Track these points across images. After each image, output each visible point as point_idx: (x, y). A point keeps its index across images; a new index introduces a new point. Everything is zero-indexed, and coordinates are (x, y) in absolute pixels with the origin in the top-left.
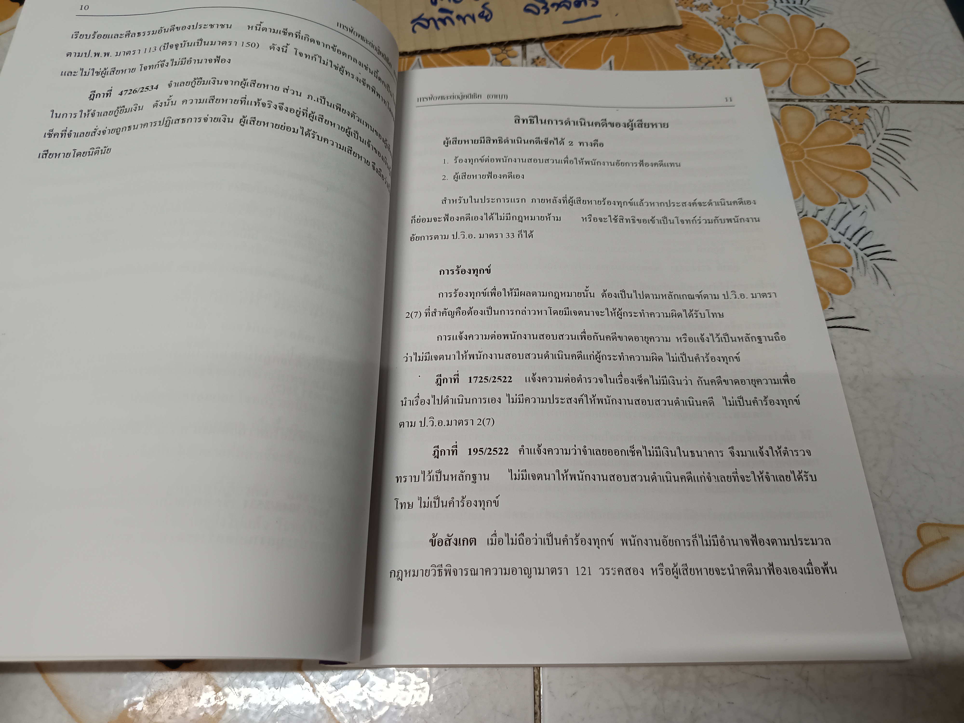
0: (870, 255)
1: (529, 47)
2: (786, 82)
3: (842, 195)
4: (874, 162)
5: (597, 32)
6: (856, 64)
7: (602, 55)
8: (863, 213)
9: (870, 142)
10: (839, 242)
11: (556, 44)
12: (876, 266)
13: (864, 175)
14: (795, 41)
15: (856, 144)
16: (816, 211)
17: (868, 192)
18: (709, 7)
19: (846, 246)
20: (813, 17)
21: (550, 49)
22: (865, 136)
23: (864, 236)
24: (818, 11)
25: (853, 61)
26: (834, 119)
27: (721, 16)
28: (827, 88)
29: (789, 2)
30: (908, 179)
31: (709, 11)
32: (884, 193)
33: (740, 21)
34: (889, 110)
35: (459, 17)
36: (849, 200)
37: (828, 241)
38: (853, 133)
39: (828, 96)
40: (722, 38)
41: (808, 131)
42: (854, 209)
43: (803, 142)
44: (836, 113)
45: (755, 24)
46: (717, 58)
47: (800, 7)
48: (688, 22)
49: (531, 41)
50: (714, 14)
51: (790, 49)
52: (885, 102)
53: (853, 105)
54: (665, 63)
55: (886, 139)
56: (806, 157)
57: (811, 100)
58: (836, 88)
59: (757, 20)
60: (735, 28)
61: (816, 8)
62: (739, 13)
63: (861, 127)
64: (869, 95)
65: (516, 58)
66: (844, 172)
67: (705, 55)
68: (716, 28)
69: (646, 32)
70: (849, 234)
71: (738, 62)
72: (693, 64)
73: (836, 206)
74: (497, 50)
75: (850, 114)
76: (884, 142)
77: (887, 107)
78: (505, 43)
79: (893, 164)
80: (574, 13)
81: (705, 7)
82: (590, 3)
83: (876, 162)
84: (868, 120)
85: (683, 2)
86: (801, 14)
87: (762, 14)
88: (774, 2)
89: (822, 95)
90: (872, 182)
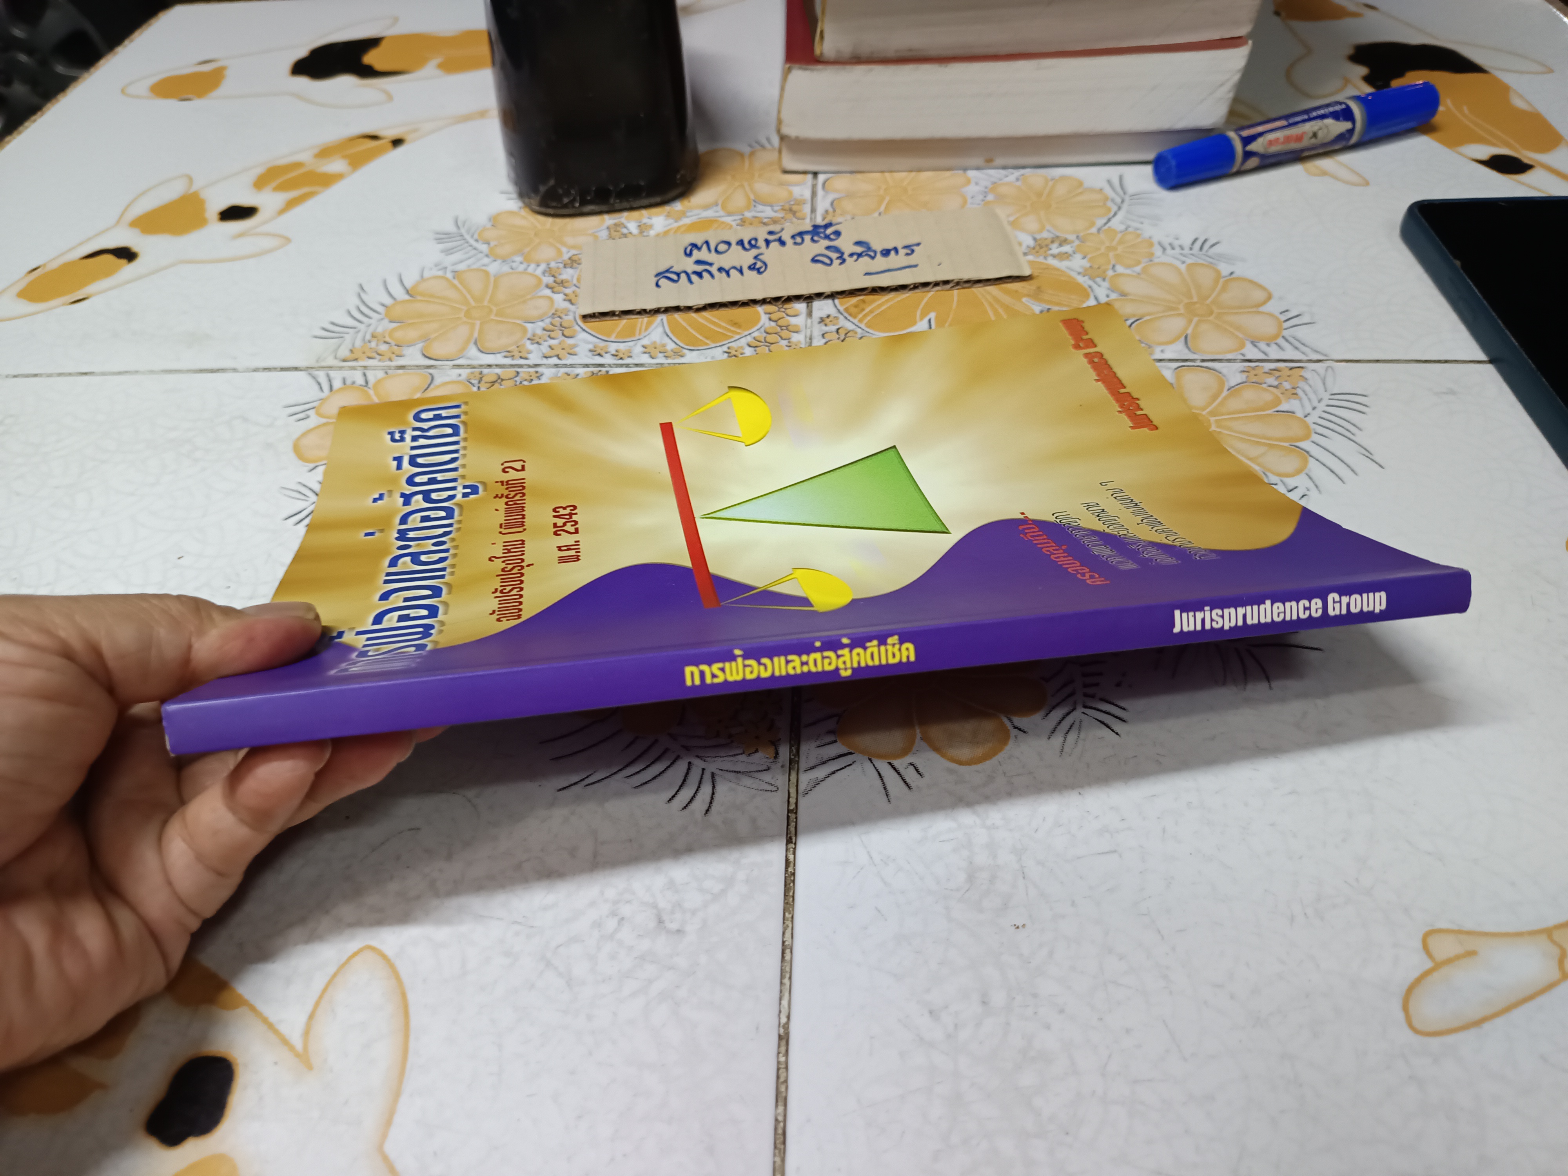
1: (817, 304)
2: (1183, 338)
3: (1269, 474)
4: (1316, 433)
5: (912, 284)
6: (1283, 318)
7: (918, 313)
8: (1303, 496)
9: (1309, 409)
11: (854, 300)
13: (1301, 449)
14: (1194, 293)
15: (1287, 412)
17: (1309, 470)
18: (1071, 255)
20: (1218, 265)
21: (845, 305)
22: (1301, 402)
24: (1227, 259)
25: (1278, 315)
26: (1253, 383)
27: (1088, 265)
28: (1242, 346)
29: (1183, 249)
30: (1368, 454)
31: (1071, 261)
32: (1332, 472)
33: (1115, 271)
34: (1334, 371)
35: (720, 270)
36: (1282, 481)
38: (1282, 398)
39: (1243, 355)
40: (1089, 290)
41: (1215, 397)
42: (1289, 491)
43: (1208, 410)
44: (1256, 375)
47: (1201, 254)
48: (1040, 272)
50: (1078, 263)
51: (1187, 301)
52: (1327, 361)
53: (1281, 365)
55: (1333, 406)
56: (1214, 428)
57: (1220, 361)
59: (1138, 269)
60: (1107, 279)
61: (1222, 255)
62: (1113, 262)
63: (1295, 391)
64: (1303, 353)
65: (796, 316)
66: (1271, 446)
68: (1081, 279)
69: (980, 285)
74: (771, 307)
75: (1277, 376)
76: (1329, 409)
77: (1332, 367)
78: (783, 299)
79: (1344, 436)
80: (880, 263)
81: (1065, 256)
82: (902, 252)
83: (1318, 434)
84: (1304, 383)
85: (1034, 251)
86: (1202, 262)
87: (1146, 262)
88: (1162, 249)
89: (1236, 353)
90: (1314, 458)
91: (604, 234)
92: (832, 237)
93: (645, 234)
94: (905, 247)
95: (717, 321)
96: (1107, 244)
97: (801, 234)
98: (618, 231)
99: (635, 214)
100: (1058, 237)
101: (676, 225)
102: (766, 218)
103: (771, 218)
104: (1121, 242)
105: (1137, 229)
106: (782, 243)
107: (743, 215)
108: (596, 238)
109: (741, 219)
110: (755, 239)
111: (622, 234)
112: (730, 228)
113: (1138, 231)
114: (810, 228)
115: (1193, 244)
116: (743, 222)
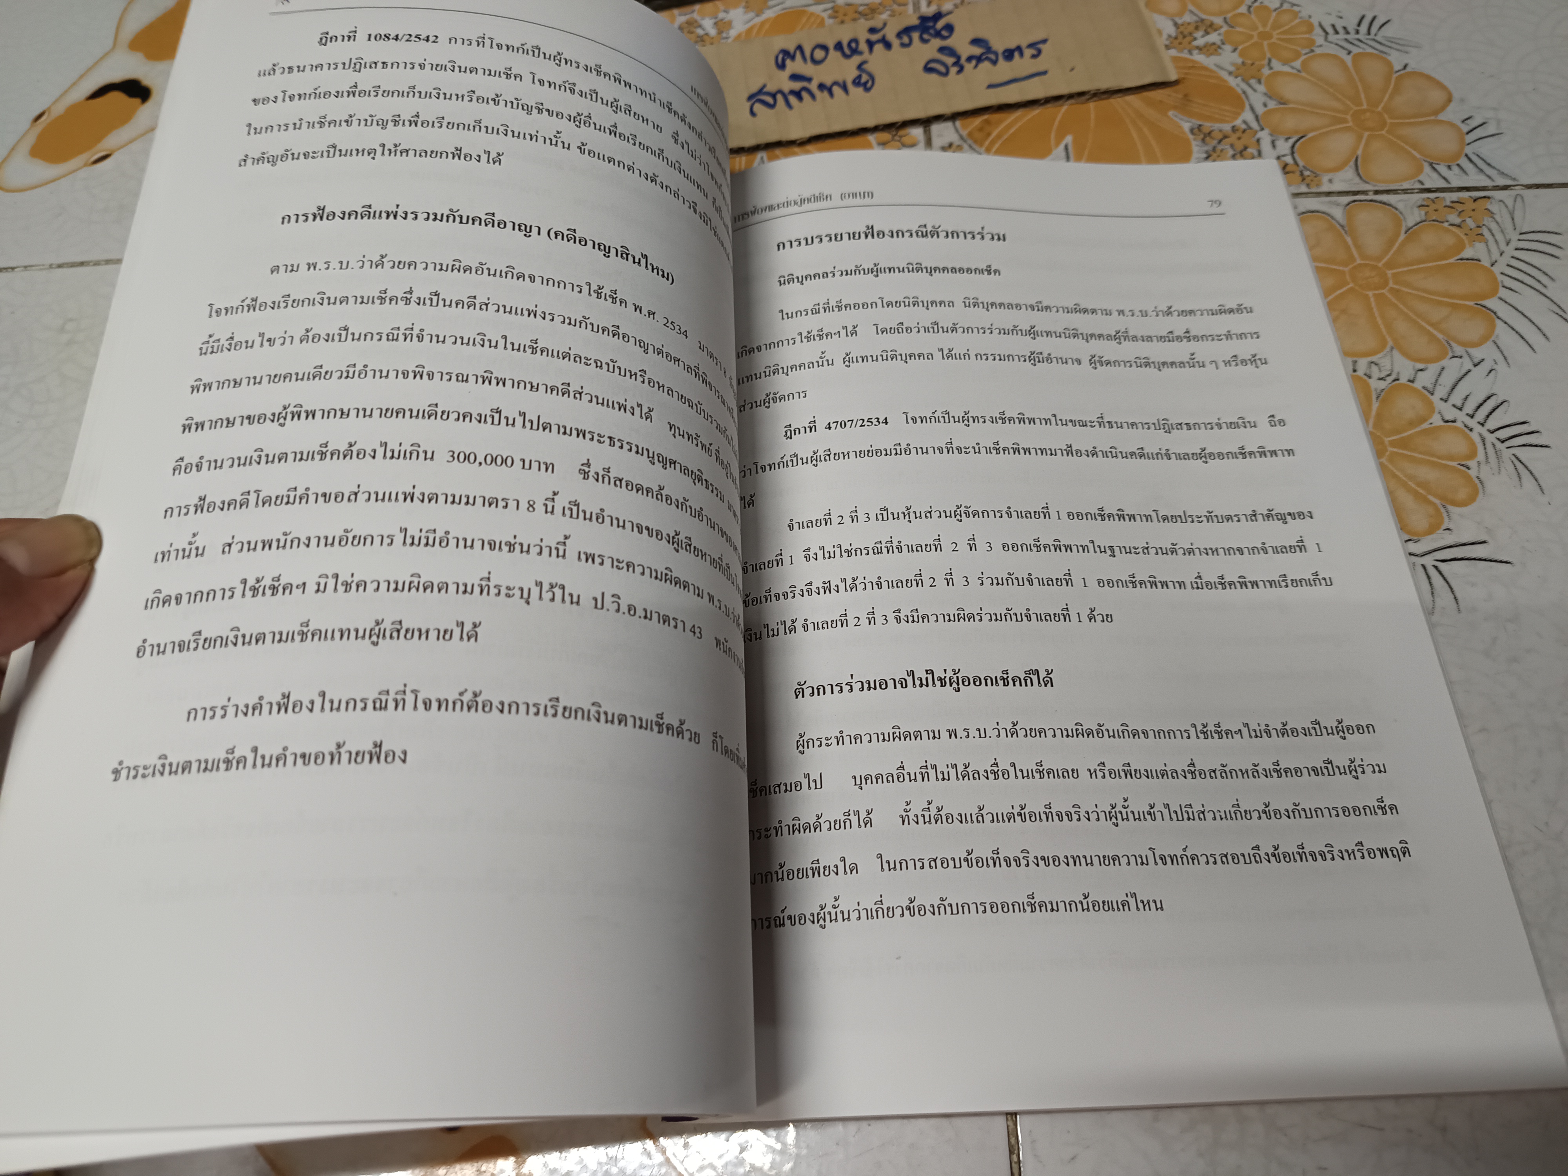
0: (1506, 440)
1: (935, 128)
2: (1352, 163)
3: (1453, 344)
4: (1503, 286)
5: (1042, 99)
6: (1465, 128)
7: (1053, 135)
8: (1490, 371)
9: (1495, 255)
10: (1454, 421)
11: (978, 121)
12: (1517, 458)
13: (1489, 309)
14: (1363, 96)
15: (1472, 259)
16: (1413, 373)
17: (1497, 337)
18: (1219, 47)
19: (1466, 426)
20: (1390, 55)
21: (969, 129)
22: (1487, 246)
23: (1494, 410)
24: (1399, 44)
25: (1459, 124)
26: (1433, 221)
27: (1240, 61)
28: (1420, 170)
29: (1348, 33)
30: (1559, 311)
31: (1220, 54)
32: (1523, 338)
33: (1271, 68)
34: (1523, 201)
35: (821, 87)
36: (1467, 352)
37: (1436, 421)
38: (1466, 242)
39: (1421, 183)
40: (1243, 96)
41: (1391, 242)
42: (1475, 365)
43: (1385, 260)
44: (1436, 210)
45: (1294, 71)
46: (1237, 130)
47: (1368, 39)
48: (1186, 74)
49: (939, 118)
50: (1228, 58)
51: (1355, 108)
52: (1516, 188)
53: (1464, 195)
54: (1153, 143)
55: (1522, 249)
56: (1391, 284)
57: (1394, 192)
58: (1434, 169)
59: (1297, 64)
60: (1263, 81)
61: (1394, 41)
62: (1268, 55)
63: (1479, 231)
64: (1489, 177)
65: (915, 147)
66: (1455, 306)
67: (1217, 126)
68: (1232, 82)
69: (1119, 95)
70: (1469, 408)
71: (1271, 135)
72: (1199, 143)
73: (1445, 362)
74: (885, 136)
75: (1460, 210)
76: (1518, 254)
77: (1521, 195)
78: (897, 125)
79: (1535, 289)
80: (1004, 70)
81: (1211, 49)
82: (1028, 52)
83: (1507, 288)
84: (1490, 219)
85: (1177, 42)
86: (1369, 50)
87: (1306, 54)
88: (1323, 34)
89: (1412, 181)
90: (1502, 320)
92: (944, 33)
93: (724, 35)
94: (1031, 46)
96: (1261, 29)
97: (908, 30)
98: (692, 33)
99: (709, 6)
100: (1202, 20)
101: (758, 20)
102: (861, 5)
103: (866, 5)
104: (1275, 27)
105: (1294, 5)
106: (888, 45)
107: (834, 2)
109: (832, 8)
110: (856, 41)
111: (698, 37)
112: (822, 23)
113: (1296, 9)
114: (915, 21)
115: (1359, 25)
116: (835, 12)
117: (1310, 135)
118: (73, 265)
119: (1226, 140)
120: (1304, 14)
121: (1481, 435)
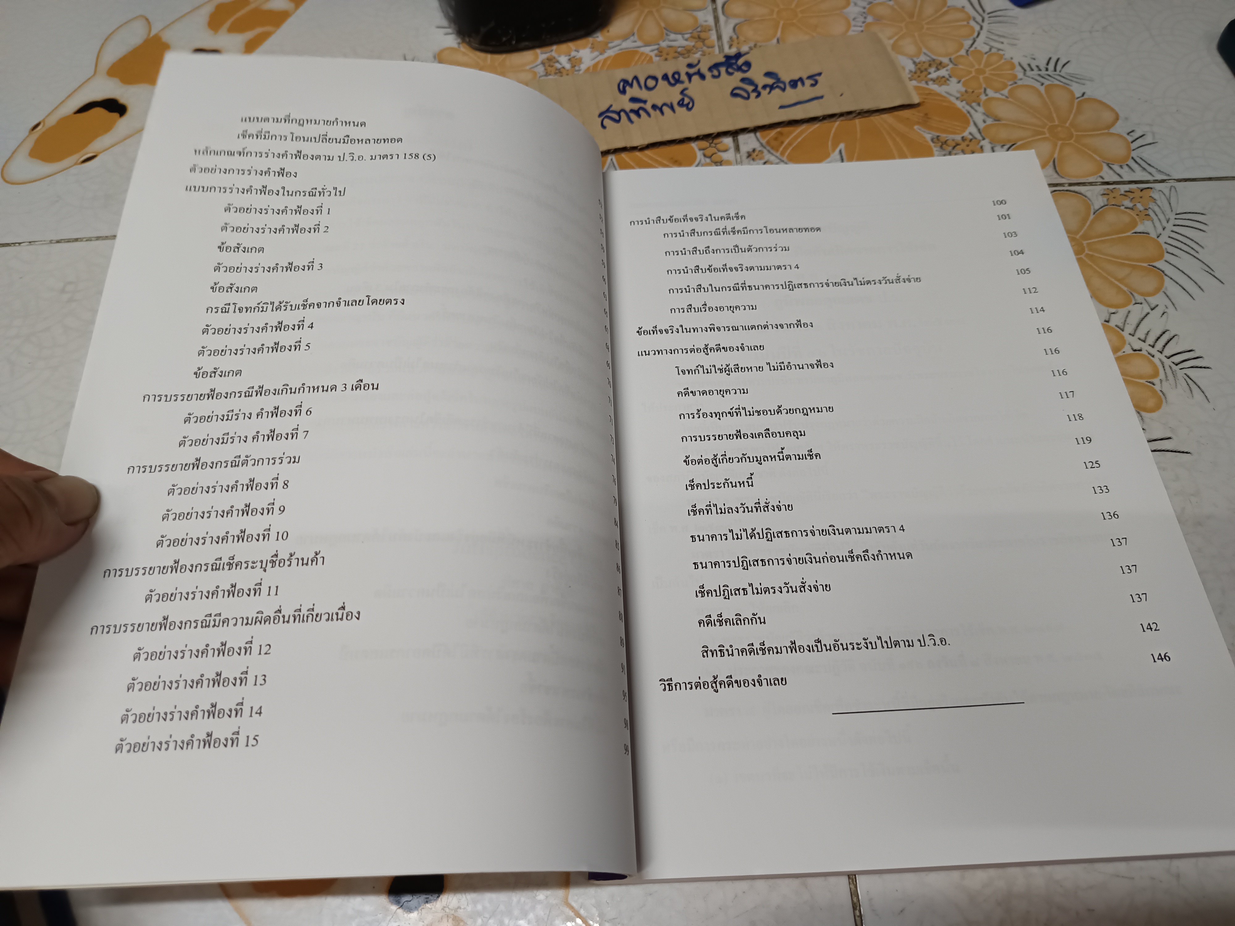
0: (1179, 364)
1: (742, 138)
2: (1051, 163)
3: (1135, 295)
4: (1167, 252)
5: (820, 116)
6: (1130, 139)
7: (830, 143)
8: (1163, 314)
9: (1160, 229)
10: (1140, 350)
11: (773, 133)
12: (1188, 376)
13: (1159, 269)
14: (1055, 115)
15: (1143, 233)
16: (1108, 315)
17: (1166, 289)
18: (948, 80)
19: (1149, 354)
20: (1071, 86)
21: (767, 139)
22: (1153, 223)
23: (1168, 342)
24: (1077, 78)
25: (1125, 135)
26: (1113, 205)
27: (963, 89)
28: (1101, 169)
29: (1040, 70)
30: (1210, 271)
31: (948, 85)
32: (1184, 289)
33: (987, 95)
34: (1176, 191)
35: (654, 107)
36: (1145, 300)
37: (1128, 350)
38: (1138, 220)
39: (1102, 178)
40: (968, 115)
41: (1085, 220)
42: (1152, 309)
43: (1081, 234)
44: (1114, 198)
45: (1004, 97)
46: (966, 140)
47: (1055, 75)
48: (925, 99)
49: (744, 130)
50: (954, 88)
51: (1050, 124)
52: (1170, 181)
53: (1134, 186)
54: (905, 149)
55: (1178, 225)
56: (1087, 251)
57: (1084, 184)
58: (1111, 168)
59: (1006, 92)
60: (981, 104)
61: (1074, 76)
62: (984, 86)
63: (1147, 212)
64: (1150, 174)
65: (727, 152)
66: (1134, 267)
67: (951, 137)
68: (960, 105)
69: (878, 114)
70: (1151, 340)
71: (991, 143)
72: (938, 149)
73: (1130, 307)
74: (704, 144)
75: (1131, 197)
76: (1176, 229)
77: (1174, 187)
78: (713, 136)
79: (1190, 254)
80: (791, 96)
81: (942, 81)
83: (1169, 253)
84: (1154, 204)
85: (916, 76)
86: (1057, 82)
87: (1011, 85)
88: (1023, 71)
89: (1096, 176)
90: (1168, 276)
91: (541, 70)
92: (744, 68)
93: (577, 68)
94: (809, 77)
95: (659, 159)
96: (977, 67)
97: (716, 66)
98: (552, 66)
99: (564, 47)
100: (934, 60)
101: (602, 57)
102: (679, 47)
103: (684, 47)
104: (988, 65)
105: (999, 50)
106: (703, 77)
107: (659, 44)
108: (535, 74)
109: (658, 49)
110: (678, 73)
111: (556, 69)
112: (650, 60)
113: (1001, 52)
114: (723, 60)
115: (1048, 64)
116: (660, 52)
117: (1019, 143)
118: (68, 241)
119: (958, 146)
120: (1007, 56)
121: (1160, 360)
